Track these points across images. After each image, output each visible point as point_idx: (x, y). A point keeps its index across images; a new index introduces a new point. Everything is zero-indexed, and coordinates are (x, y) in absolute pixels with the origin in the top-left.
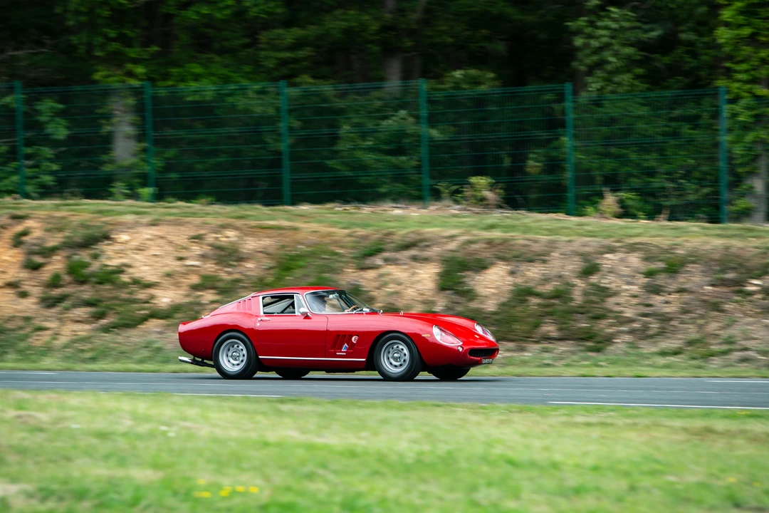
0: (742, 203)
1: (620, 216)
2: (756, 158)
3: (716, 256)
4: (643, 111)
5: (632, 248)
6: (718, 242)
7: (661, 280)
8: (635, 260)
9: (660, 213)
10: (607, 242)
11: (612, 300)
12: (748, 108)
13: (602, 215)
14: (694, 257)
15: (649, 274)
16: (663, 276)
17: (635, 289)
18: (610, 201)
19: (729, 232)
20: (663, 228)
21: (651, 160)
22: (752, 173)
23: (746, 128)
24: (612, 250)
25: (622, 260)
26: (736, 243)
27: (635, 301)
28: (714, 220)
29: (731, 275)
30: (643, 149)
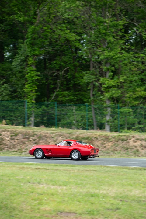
0: (29, 123)
1: (6, 125)
2: (32, 114)
3: (24, 133)
4: (11, 104)
5: (8, 131)
6: (25, 130)
7: (14, 137)
8: (9, 133)
9: (14, 124)
10: (3, 130)
11: (4, 141)
12: (30, 104)
13: (2, 124)
14: (20, 133)
15: (11, 136)
16: (14, 136)
17: (8, 139)
18: (4, 121)
19: (27, 128)
20: (14, 127)
21: (12, 114)
22: (31, 117)
23: (30, 108)
24: (4, 131)
25: (6, 133)
26: (28, 130)
27: (8, 141)
28: (24, 126)
29: (27, 137)
30: (11, 112)
